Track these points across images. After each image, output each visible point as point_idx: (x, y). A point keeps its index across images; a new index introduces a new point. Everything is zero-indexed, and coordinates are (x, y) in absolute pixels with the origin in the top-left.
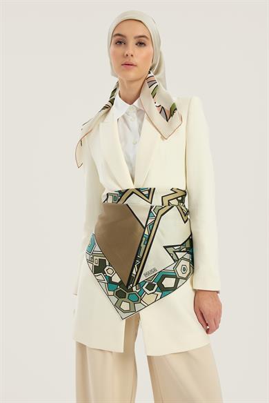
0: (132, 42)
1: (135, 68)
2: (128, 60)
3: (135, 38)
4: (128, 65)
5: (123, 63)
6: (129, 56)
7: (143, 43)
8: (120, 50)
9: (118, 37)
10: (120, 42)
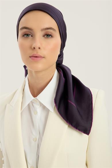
0: (39, 35)
1: (43, 60)
2: (35, 53)
3: (42, 30)
4: (35, 57)
5: (31, 55)
6: (37, 48)
7: (50, 35)
8: (27, 42)
9: (25, 30)
10: (28, 35)
